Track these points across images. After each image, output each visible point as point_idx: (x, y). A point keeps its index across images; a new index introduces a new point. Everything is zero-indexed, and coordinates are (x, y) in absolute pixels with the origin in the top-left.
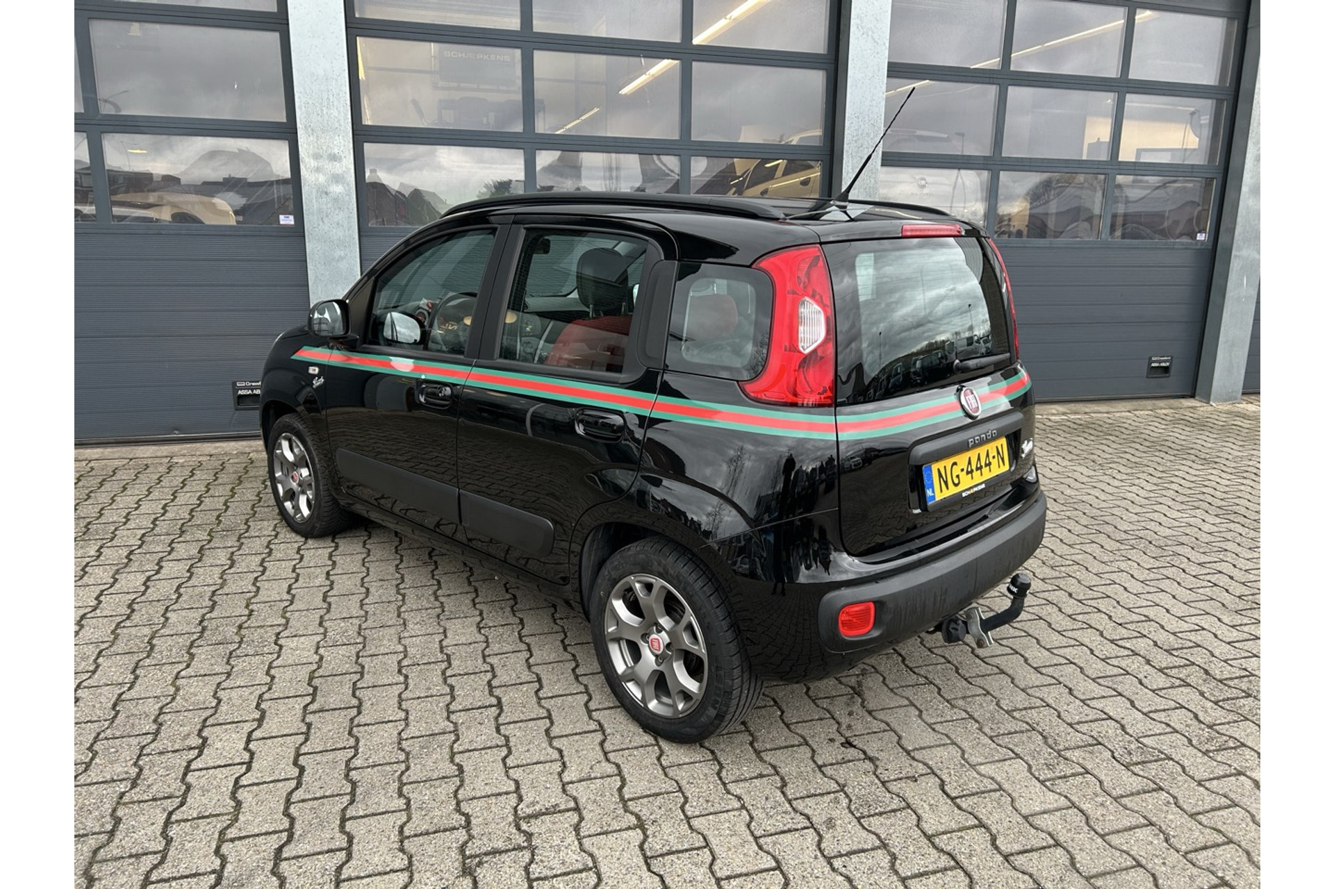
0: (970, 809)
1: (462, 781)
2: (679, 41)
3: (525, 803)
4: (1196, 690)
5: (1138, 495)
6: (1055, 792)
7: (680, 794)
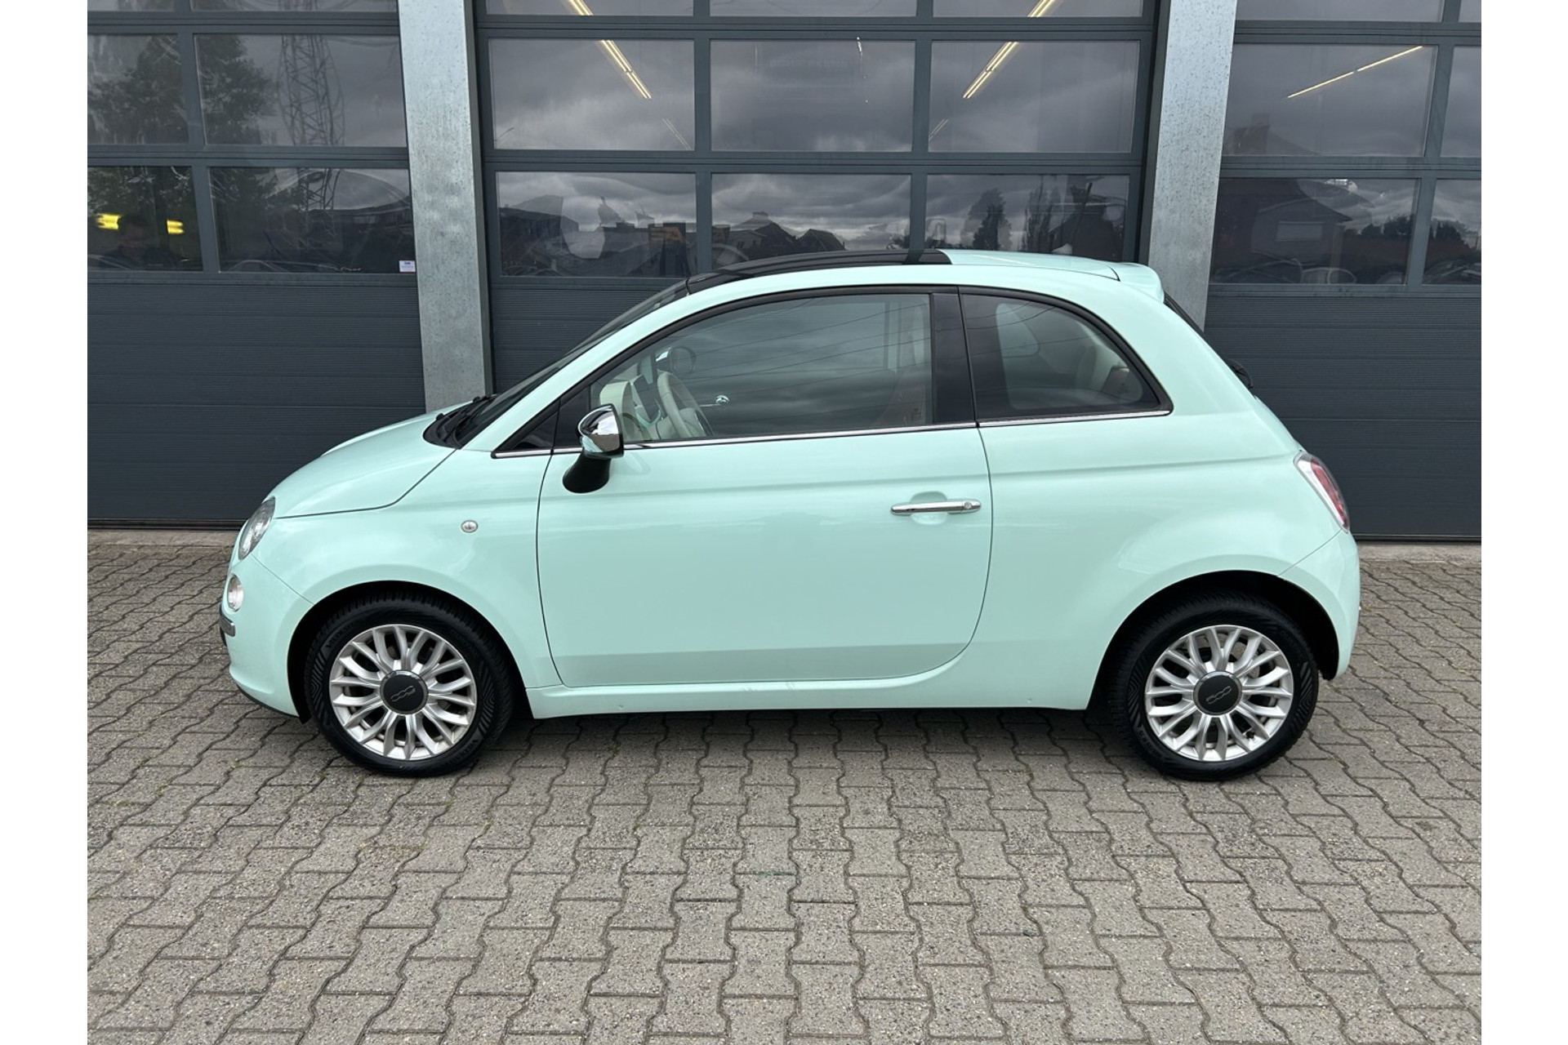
2: (914, 15)
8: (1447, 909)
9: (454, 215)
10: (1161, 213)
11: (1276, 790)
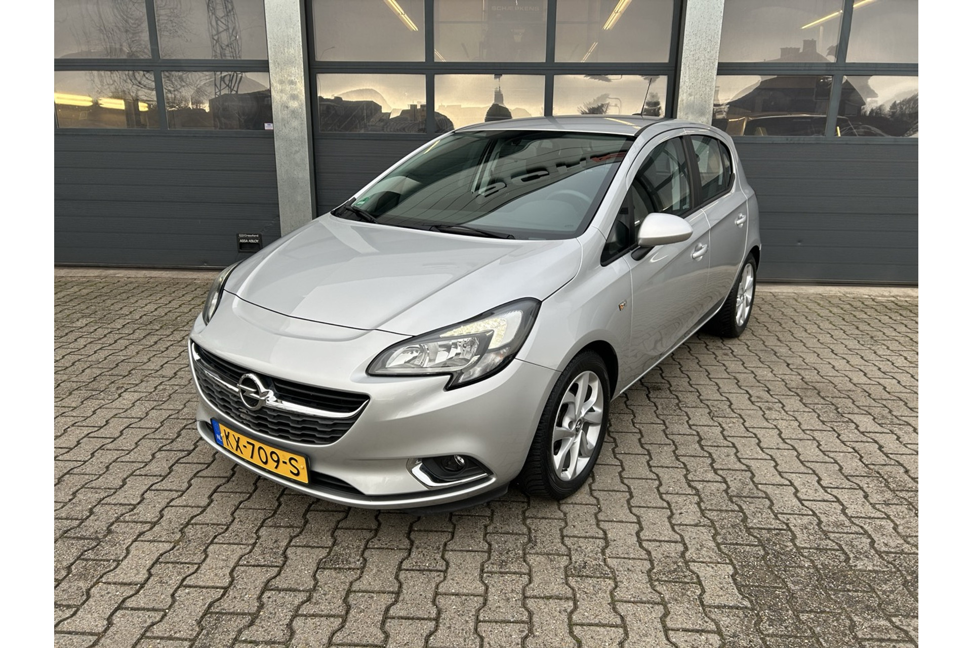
0: (402, 580)
1: (115, 493)
3: (132, 512)
4: (713, 531)
5: (879, 369)
6: (483, 582)
7: (225, 527)
8: (758, 436)
9: (294, 97)
11: (697, 390)
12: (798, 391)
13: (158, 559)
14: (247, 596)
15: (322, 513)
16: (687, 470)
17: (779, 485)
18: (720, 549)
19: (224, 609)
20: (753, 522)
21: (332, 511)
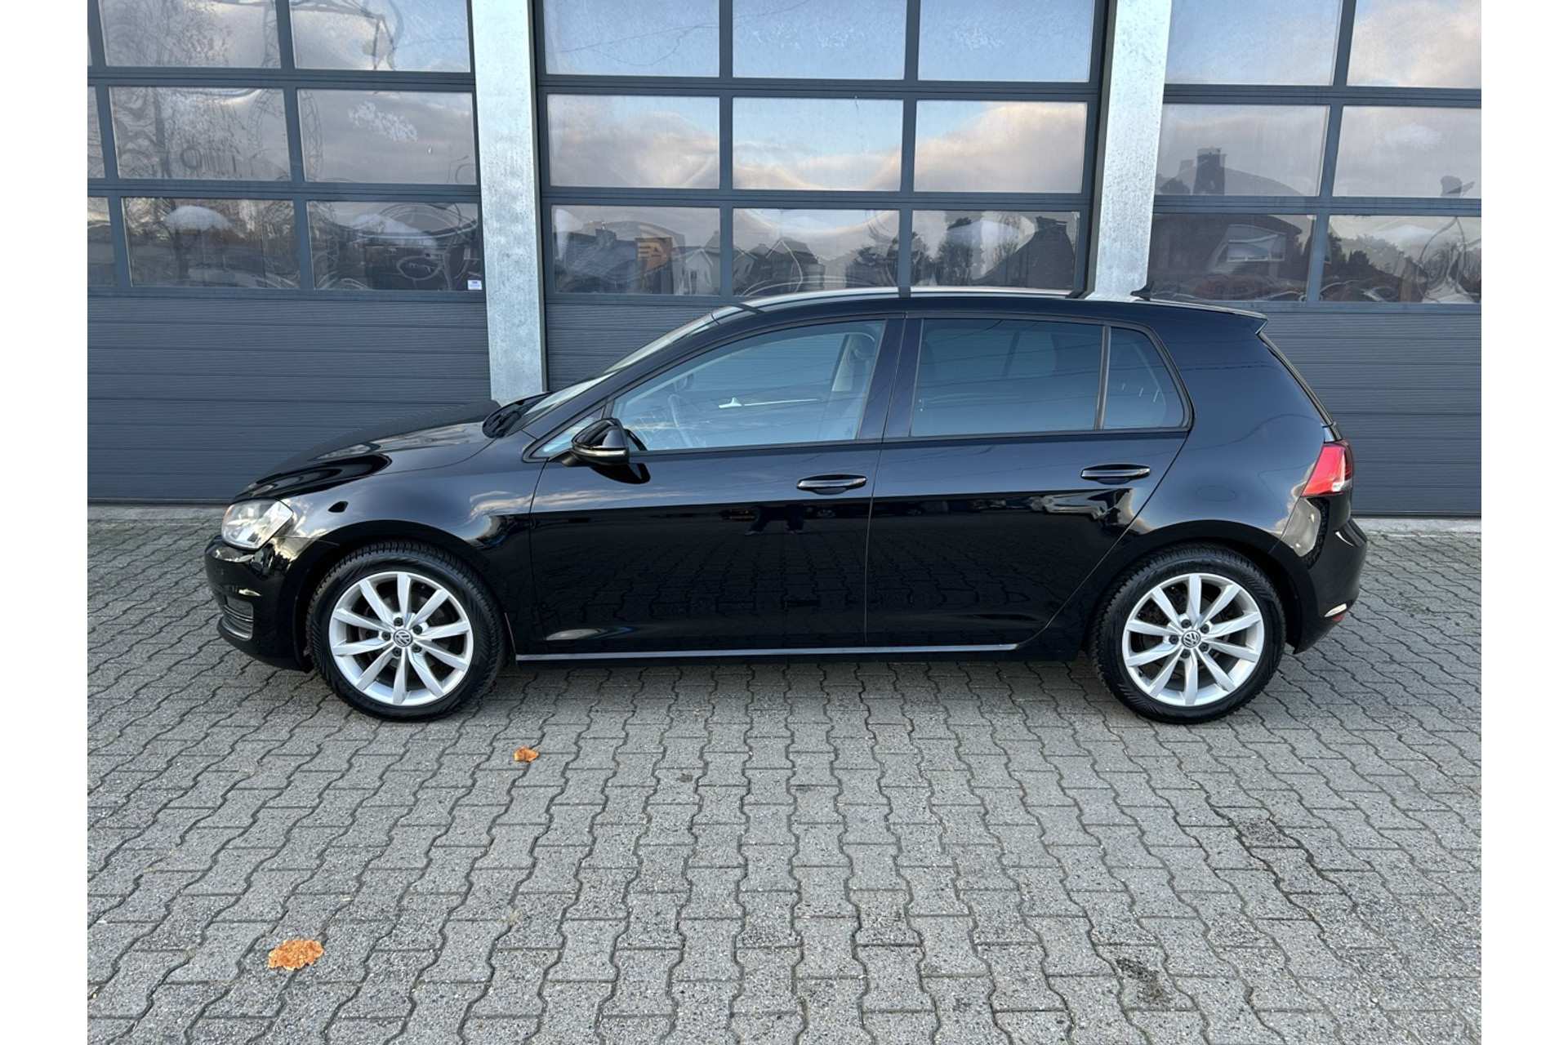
0: (865, 960)
1: (382, 853)
2: (902, 77)
3: (423, 881)
4: (1274, 877)
5: (1426, 640)
6: (981, 959)
7: (574, 897)
8: (1291, 741)
9: (519, 240)
10: (1105, 241)
12: (1323, 674)
13: (494, 945)
14: (649, 991)
15: (708, 871)
16: (1207, 792)
17: (1341, 809)
18: (1291, 902)
19: (623, 1011)
20: (1322, 862)
21: (721, 867)
